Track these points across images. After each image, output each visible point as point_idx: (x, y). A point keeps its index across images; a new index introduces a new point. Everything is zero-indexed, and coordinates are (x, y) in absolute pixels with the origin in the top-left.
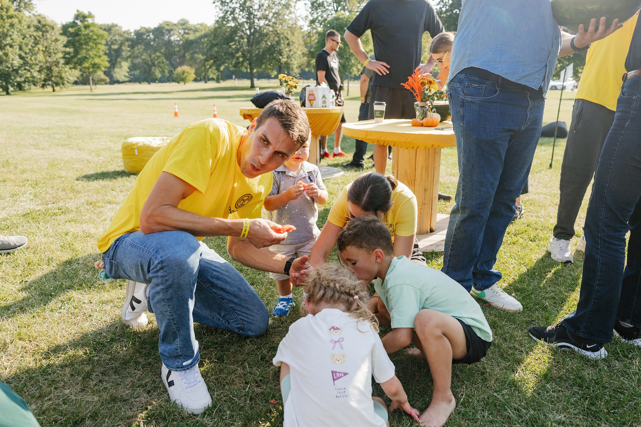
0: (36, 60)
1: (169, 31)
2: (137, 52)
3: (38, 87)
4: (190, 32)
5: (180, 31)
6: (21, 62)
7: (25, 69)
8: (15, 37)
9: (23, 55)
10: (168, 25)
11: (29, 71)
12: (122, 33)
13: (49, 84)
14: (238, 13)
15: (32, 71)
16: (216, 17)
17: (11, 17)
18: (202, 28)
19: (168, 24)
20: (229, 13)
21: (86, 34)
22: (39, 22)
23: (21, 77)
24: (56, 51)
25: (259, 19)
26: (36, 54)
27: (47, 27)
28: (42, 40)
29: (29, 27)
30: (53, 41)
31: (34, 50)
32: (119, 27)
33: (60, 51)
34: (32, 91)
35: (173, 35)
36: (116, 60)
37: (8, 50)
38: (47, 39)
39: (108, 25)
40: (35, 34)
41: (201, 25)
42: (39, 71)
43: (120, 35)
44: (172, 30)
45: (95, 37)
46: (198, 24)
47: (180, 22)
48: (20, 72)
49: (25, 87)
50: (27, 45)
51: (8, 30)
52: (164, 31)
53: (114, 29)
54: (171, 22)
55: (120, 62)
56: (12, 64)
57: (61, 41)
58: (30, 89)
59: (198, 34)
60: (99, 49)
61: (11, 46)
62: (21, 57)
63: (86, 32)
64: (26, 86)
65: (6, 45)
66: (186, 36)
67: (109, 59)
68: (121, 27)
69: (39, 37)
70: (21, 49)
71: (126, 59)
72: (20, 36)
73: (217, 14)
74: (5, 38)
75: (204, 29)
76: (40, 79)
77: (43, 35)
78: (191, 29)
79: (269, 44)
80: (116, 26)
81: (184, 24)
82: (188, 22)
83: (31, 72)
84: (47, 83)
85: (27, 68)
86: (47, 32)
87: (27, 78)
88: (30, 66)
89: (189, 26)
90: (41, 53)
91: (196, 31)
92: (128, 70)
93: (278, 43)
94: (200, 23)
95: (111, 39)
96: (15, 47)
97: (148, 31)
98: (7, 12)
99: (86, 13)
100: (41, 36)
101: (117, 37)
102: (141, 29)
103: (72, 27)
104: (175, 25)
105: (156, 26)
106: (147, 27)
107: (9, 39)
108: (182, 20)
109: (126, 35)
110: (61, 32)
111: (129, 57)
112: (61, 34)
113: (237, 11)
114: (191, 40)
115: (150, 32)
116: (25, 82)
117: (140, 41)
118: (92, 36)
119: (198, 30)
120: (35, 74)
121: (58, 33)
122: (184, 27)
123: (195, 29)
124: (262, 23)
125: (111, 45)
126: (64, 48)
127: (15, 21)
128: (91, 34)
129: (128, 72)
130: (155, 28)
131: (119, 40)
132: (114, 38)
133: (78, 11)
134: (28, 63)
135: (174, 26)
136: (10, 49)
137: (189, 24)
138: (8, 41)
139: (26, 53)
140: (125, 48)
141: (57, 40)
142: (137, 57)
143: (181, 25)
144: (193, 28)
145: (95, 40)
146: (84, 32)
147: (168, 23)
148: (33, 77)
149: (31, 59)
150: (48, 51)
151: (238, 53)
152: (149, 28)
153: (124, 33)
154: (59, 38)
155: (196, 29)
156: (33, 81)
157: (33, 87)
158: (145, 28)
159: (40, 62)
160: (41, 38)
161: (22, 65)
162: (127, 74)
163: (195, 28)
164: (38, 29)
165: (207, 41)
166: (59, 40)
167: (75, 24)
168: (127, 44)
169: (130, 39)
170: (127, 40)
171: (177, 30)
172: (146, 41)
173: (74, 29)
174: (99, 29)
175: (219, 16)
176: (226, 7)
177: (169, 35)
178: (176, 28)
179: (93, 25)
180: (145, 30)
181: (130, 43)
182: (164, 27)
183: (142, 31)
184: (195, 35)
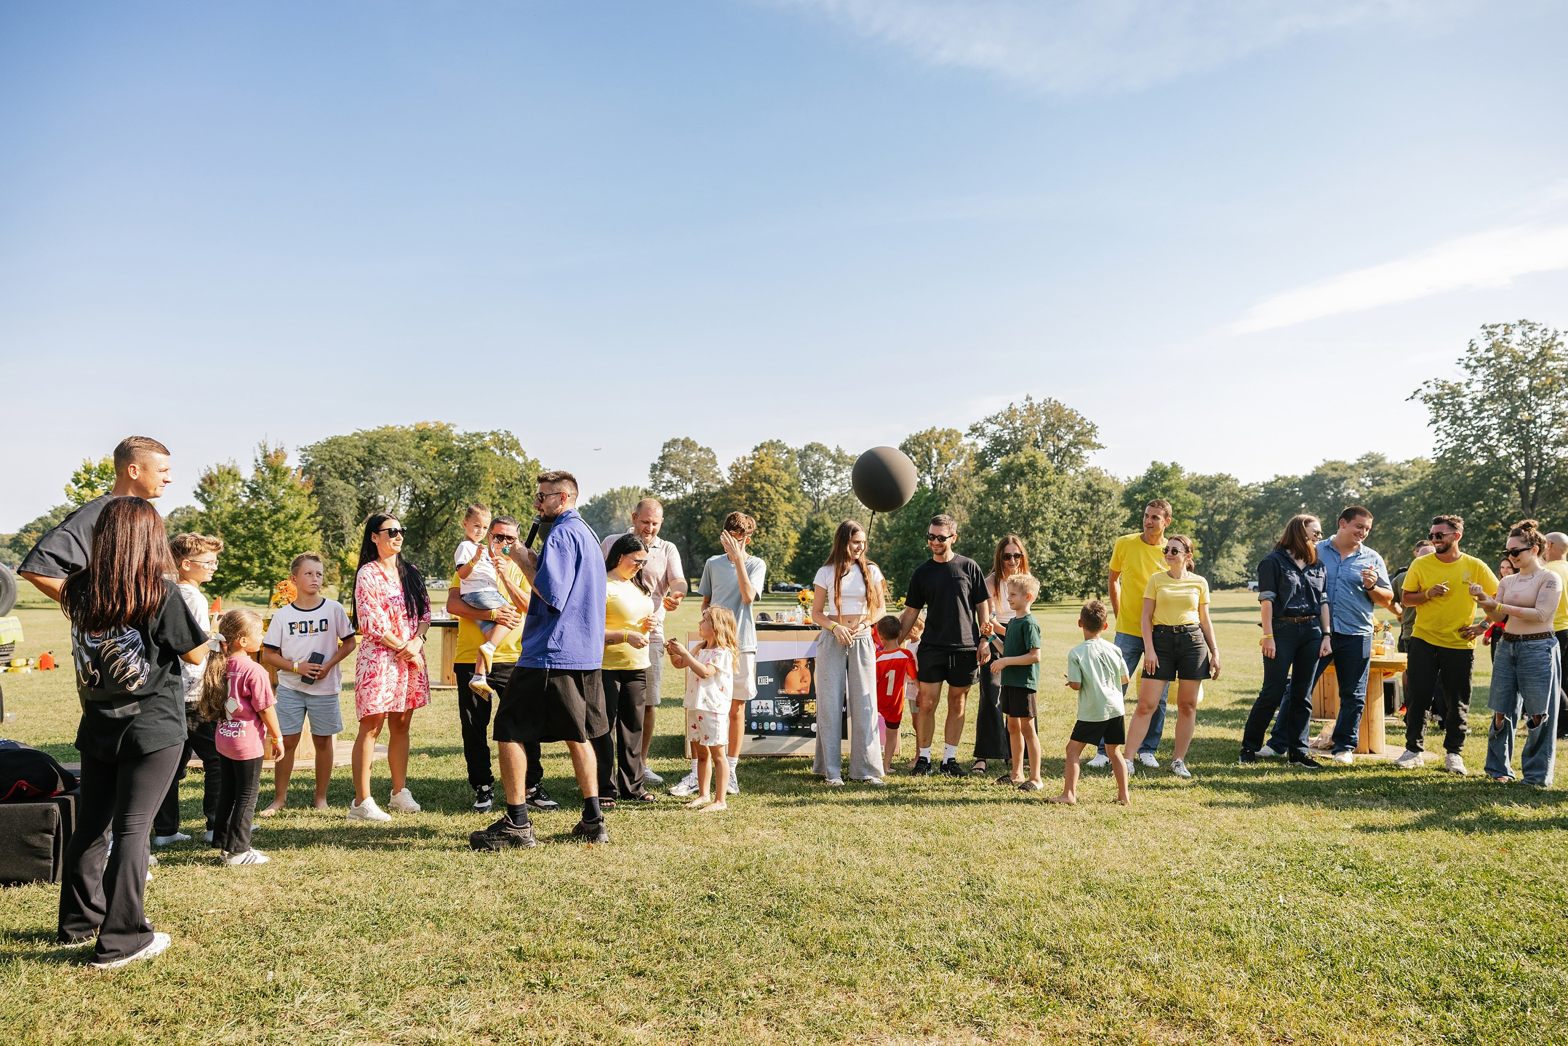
0: (1075, 551)
1: (1337, 482)
2: (1265, 525)
3: (1074, 596)
4: (1385, 480)
5: (1363, 480)
6: (1053, 554)
7: (1058, 567)
8: (1049, 515)
9: (1058, 543)
10: (1336, 470)
11: (1063, 569)
12: (1237, 492)
13: (1092, 591)
15: (1068, 569)
17: (1046, 484)
18: (1416, 469)
19: (1334, 466)
22: (1089, 486)
23: (1049, 580)
26: (1077, 542)
27: (1100, 493)
28: (1089, 517)
29: (1072, 496)
30: (1108, 517)
31: (1074, 534)
34: (1063, 603)
35: (1347, 488)
36: (1221, 543)
37: (1036, 536)
38: (1098, 514)
40: (1080, 506)
41: (1414, 462)
42: (1079, 570)
43: (1233, 495)
44: (1343, 479)
46: (1408, 462)
47: (1364, 461)
48: (1049, 571)
49: (1054, 596)
50: (1065, 527)
51: (1041, 505)
52: (1326, 482)
53: (1221, 486)
54: (1344, 463)
55: (1230, 547)
56: (1039, 559)
58: (1061, 599)
59: (1405, 484)
60: (1185, 527)
61: (1042, 530)
62: (1054, 547)
64: (1056, 595)
65: (1034, 529)
66: (1377, 489)
67: (1201, 546)
69: (1085, 511)
70: (1055, 533)
71: (1242, 541)
72: (1057, 512)
74: (1034, 519)
75: (1420, 471)
76: (1078, 583)
77: (1092, 508)
78: (1388, 475)
81: (1372, 465)
82: (1383, 459)
83: (1066, 572)
84: (1089, 590)
85: (1061, 564)
86: (1100, 502)
87: (1059, 581)
88: (1066, 562)
89: (1382, 468)
90: (1086, 538)
91: (1399, 476)
92: (1245, 561)
95: (1215, 503)
96: (1047, 532)
97: (1291, 483)
98: (1042, 478)
100: (1089, 510)
101: (1226, 501)
102: (1276, 481)
103: (1141, 492)
104: (1351, 467)
106: (1289, 476)
107: (1040, 518)
108: (1368, 456)
109: (1244, 495)
110: (1123, 501)
111: (1248, 536)
112: (1122, 505)
113: (1493, 433)
115: (1295, 485)
116: (1054, 587)
117: (1273, 505)
119: (1404, 476)
120: (1072, 575)
121: (1117, 503)
122: (1371, 470)
123: (1398, 474)
125: (1213, 515)
127: (1053, 489)
129: (1245, 566)
130: (1307, 478)
134: (1063, 556)
135: (1349, 470)
136: (1039, 535)
137: (1385, 464)
138: (1039, 522)
139: (1062, 541)
140: (1241, 519)
141: (1114, 515)
142: (1264, 536)
143: (1366, 468)
144: (1392, 471)
148: (1068, 580)
149: (1068, 550)
150: (1097, 534)
152: (1293, 477)
153: (1241, 491)
155: (1402, 473)
156: (1067, 587)
157: (1066, 596)
158: (1285, 479)
159: (1081, 554)
160: (1089, 513)
161: (1053, 560)
162: (1244, 570)
163: (1398, 470)
164: (1085, 498)
165: (1416, 500)
166: (1118, 515)
167: (1146, 487)
168: (1244, 511)
169: (1252, 501)
170: (1247, 504)
171: (1354, 478)
172: (1285, 503)
173: (1145, 495)
174: (1189, 493)
175: (1444, 447)
176: (1463, 429)
177: (1336, 490)
178: (1353, 474)
179: (1178, 485)
180: (1285, 483)
181: (1251, 509)
182: (1327, 474)
183: (1278, 484)
184: (1397, 486)
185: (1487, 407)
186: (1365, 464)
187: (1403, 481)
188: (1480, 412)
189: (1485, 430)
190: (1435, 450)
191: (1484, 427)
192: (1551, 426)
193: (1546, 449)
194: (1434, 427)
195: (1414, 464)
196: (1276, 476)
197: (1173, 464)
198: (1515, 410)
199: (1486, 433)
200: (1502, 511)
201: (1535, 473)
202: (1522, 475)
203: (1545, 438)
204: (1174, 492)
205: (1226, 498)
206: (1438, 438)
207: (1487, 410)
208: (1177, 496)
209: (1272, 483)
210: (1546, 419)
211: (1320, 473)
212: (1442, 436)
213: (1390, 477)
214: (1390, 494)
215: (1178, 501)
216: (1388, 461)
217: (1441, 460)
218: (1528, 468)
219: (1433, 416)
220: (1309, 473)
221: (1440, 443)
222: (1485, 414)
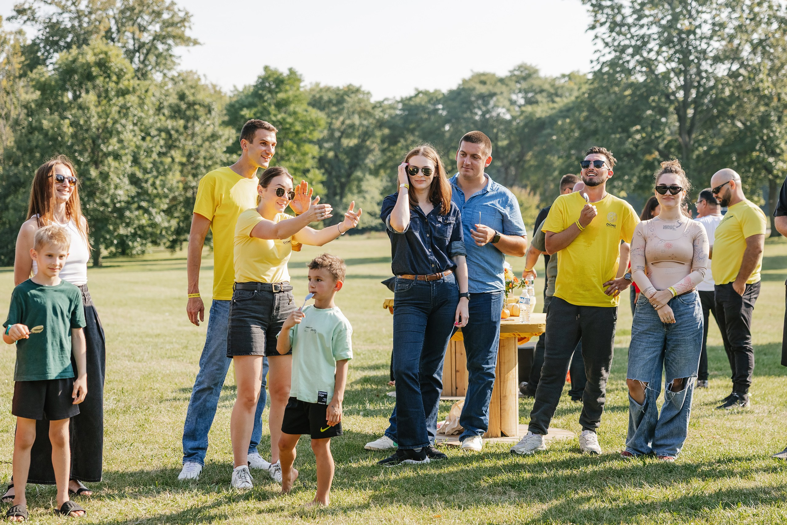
0: (163, 186)
1: (485, 98)
3: (162, 248)
4: (539, 97)
6: (133, 191)
7: (140, 208)
8: (127, 136)
9: (139, 174)
10: (483, 83)
11: (146, 211)
12: (369, 108)
13: (185, 240)
15: (153, 211)
17: (123, 93)
18: (572, 84)
19: (482, 79)
22: (182, 97)
23: (128, 225)
26: (165, 172)
27: (197, 107)
28: (182, 138)
29: (159, 109)
30: (207, 140)
31: (161, 163)
34: (147, 257)
35: (496, 106)
36: (349, 175)
37: (109, 166)
38: (193, 135)
40: (170, 124)
41: (570, 77)
42: (169, 212)
43: (365, 113)
44: (492, 95)
46: (564, 76)
47: (516, 73)
48: (127, 213)
49: (134, 248)
50: (149, 152)
51: (115, 122)
52: (473, 98)
53: (350, 100)
54: (494, 75)
55: (360, 180)
56: (113, 197)
58: (143, 252)
59: (560, 103)
60: (305, 154)
61: (117, 157)
62: (134, 180)
64: (137, 246)
65: (106, 155)
66: (529, 108)
67: (324, 178)
68: (370, 93)
69: (177, 131)
70: (136, 161)
71: (374, 173)
72: (138, 132)
74: (106, 141)
75: (576, 87)
76: (167, 229)
77: (186, 127)
78: (542, 91)
81: (525, 79)
82: (536, 71)
83: (150, 214)
84: (182, 237)
85: (144, 204)
86: (197, 118)
87: (141, 227)
88: (150, 201)
89: (535, 82)
90: (177, 168)
91: (555, 92)
95: (343, 123)
96: (124, 159)
97: (433, 98)
98: (117, 83)
100: (181, 129)
101: (356, 120)
102: (416, 96)
103: (250, 106)
104: (501, 80)
106: (431, 90)
107: (114, 140)
108: (521, 68)
109: (378, 113)
110: (226, 118)
111: (383, 166)
112: (225, 124)
113: (653, 44)
115: (438, 102)
116: (134, 235)
119: (559, 92)
120: (159, 219)
121: (218, 121)
122: (524, 85)
125: (340, 138)
127: (132, 99)
130: (451, 92)
131: (361, 125)
132: (348, 122)
134: (146, 192)
135: (499, 84)
136: (114, 164)
137: (539, 78)
138: (113, 145)
139: (145, 171)
140: (374, 145)
141: (214, 137)
143: (518, 82)
144: (547, 87)
148: (154, 225)
149: (153, 184)
150: (193, 163)
152: (436, 91)
153: (374, 107)
154: (220, 133)
155: (557, 89)
156: (152, 234)
157: (150, 247)
158: (426, 93)
159: (170, 190)
160: (181, 134)
161: (133, 198)
163: (553, 86)
164: (176, 113)
165: (571, 123)
166: (220, 137)
167: (256, 99)
168: (378, 133)
169: (388, 121)
170: (381, 124)
171: (505, 94)
172: (426, 125)
173: (254, 110)
174: (310, 108)
175: (602, 59)
176: (621, 37)
177: (484, 108)
178: (504, 88)
179: (297, 98)
180: (426, 98)
181: (386, 131)
182: (474, 89)
183: (417, 101)
185: (646, 12)
186: (518, 76)
187: (557, 99)
188: (640, 18)
189: (645, 41)
190: (592, 61)
191: (643, 36)
192: (711, 38)
193: (705, 66)
194: (592, 33)
197: (290, 70)
198: (675, 18)
199: (645, 44)
200: (659, 137)
201: (694, 93)
202: (681, 95)
204: (292, 107)
205: (357, 116)
206: (596, 47)
207: (646, 16)
208: (295, 113)
209: (411, 98)
211: (466, 87)
212: (601, 45)
213: (544, 94)
214: (544, 115)
216: (542, 74)
217: (598, 75)
218: (686, 88)
219: (591, 20)
220: (454, 87)
221: (598, 54)
222: (645, 21)
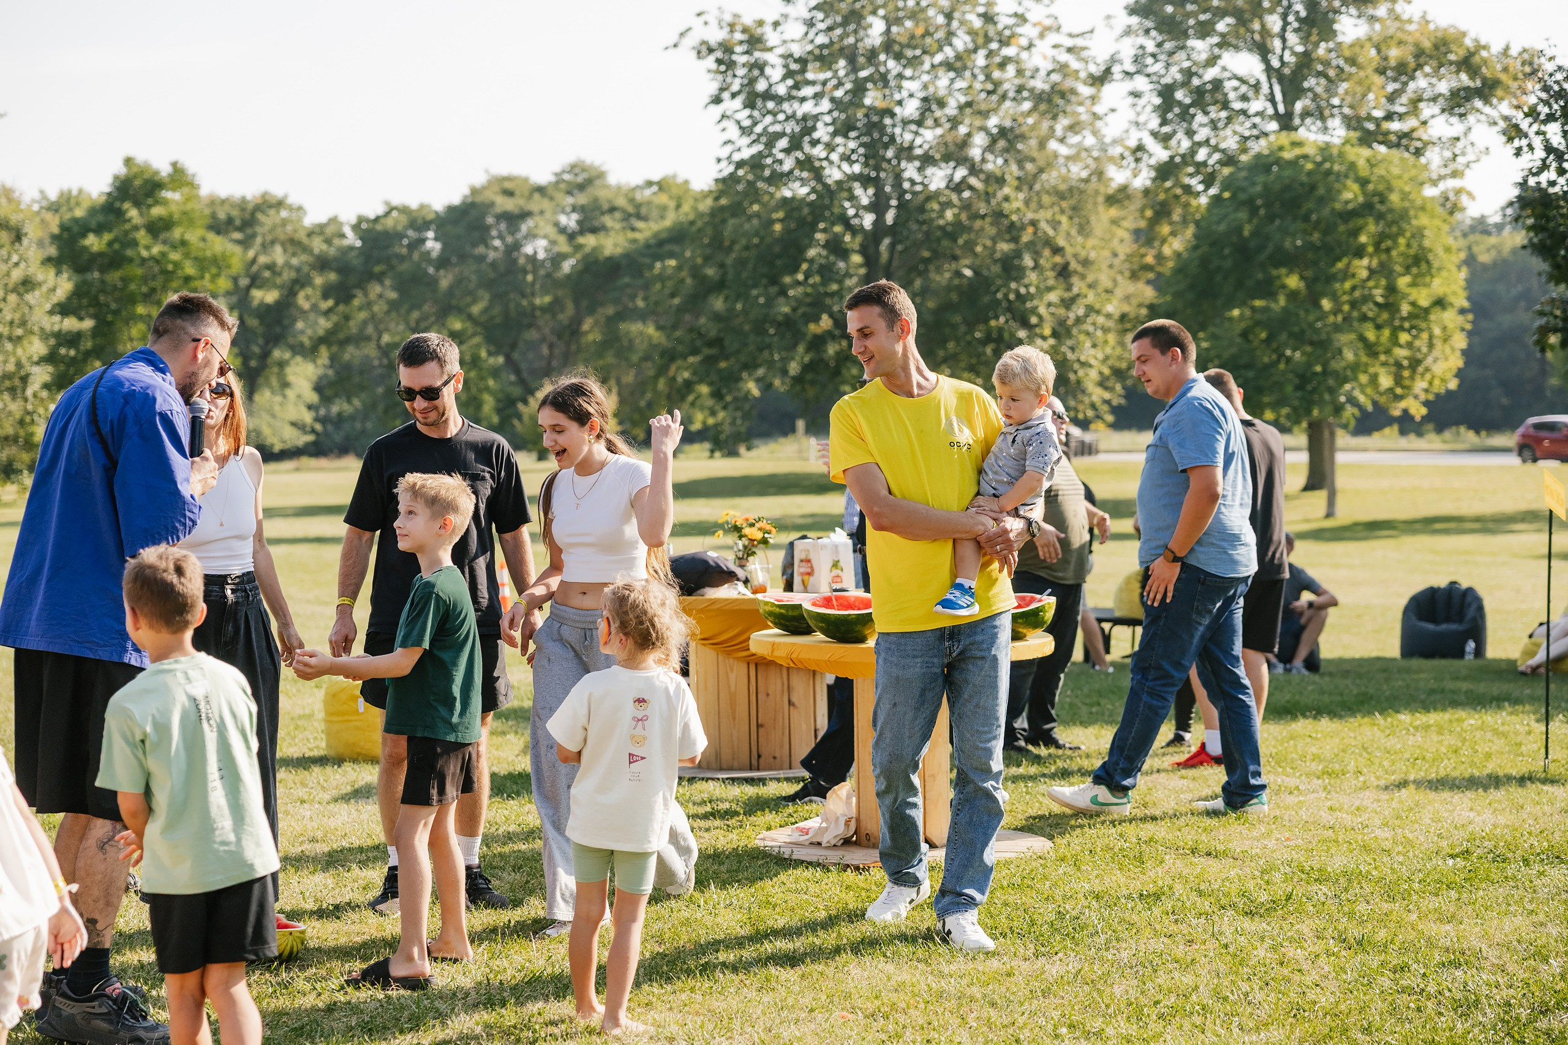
1: (513, 220)
2: (363, 315)
4: (608, 221)
5: (563, 220)
10: (509, 193)
12: (302, 236)
14: (826, 138)
16: (724, 164)
18: (663, 199)
19: (507, 187)
20: (783, 143)
21: (152, 258)
24: (19, 332)
25: (927, 160)
30: (14, 289)
32: (290, 208)
33: (36, 329)
35: (532, 236)
36: (265, 355)
39: (244, 200)
41: (662, 186)
43: (294, 244)
44: (524, 215)
45: (190, 270)
46: (650, 184)
47: (566, 177)
52: (490, 220)
53: (267, 221)
54: (526, 180)
55: (282, 365)
57: (44, 288)
59: (646, 231)
63: (156, 250)
66: (589, 241)
68: (300, 208)
71: (309, 352)
73: (725, 152)
75: (672, 204)
78: (612, 210)
79: (968, 273)
80: (280, 204)
81: (582, 187)
82: (601, 175)
89: (602, 194)
91: (635, 213)
92: (313, 398)
93: (1011, 268)
94: (656, 178)
95: (253, 262)
97: (418, 221)
99: (164, 169)
101: (278, 255)
102: (387, 214)
103: (100, 229)
104: (541, 190)
105: (456, 199)
106: (414, 205)
108: (574, 168)
109: (318, 245)
110: (52, 251)
111: (326, 338)
112: (50, 261)
113: (822, 132)
114: (609, 259)
115: (426, 225)
117: (378, 269)
118: (177, 264)
119: (644, 211)
121: (35, 257)
122: (582, 199)
123: (631, 209)
124: (937, 178)
125: (248, 288)
126: (57, 318)
128: (175, 256)
129: (310, 407)
130: (451, 209)
131: (288, 265)
132: (263, 259)
133: (128, 161)
135: (537, 196)
137: (607, 187)
140: (311, 300)
141: (27, 284)
142: (360, 339)
143: (569, 193)
144: (621, 202)
145: (188, 279)
146: (148, 248)
147: (508, 185)
151: (817, 319)
152: (422, 207)
153: (310, 234)
154: (40, 277)
155: (638, 206)
158: (404, 210)
162: (308, 417)
163: (632, 201)
165: (679, 268)
166: (40, 284)
167: (112, 217)
168: (319, 281)
169: (336, 259)
170: (322, 264)
171: (548, 215)
172: (404, 267)
173: (107, 237)
174: (211, 236)
175: (737, 157)
176: (769, 119)
177: (509, 239)
178: (545, 204)
179: (188, 218)
180: (404, 220)
181: (333, 276)
182: (492, 204)
183: (389, 223)
184: (631, 235)
185: (810, 76)
186: (568, 183)
187: (640, 224)
188: (797, 86)
189: (807, 125)
190: (719, 160)
191: (805, 118)
192: (920, 123)
193: (910, 171)
194: (717, 110)
195: (661, 189)
196: (387, 203)
197: (174, 165)
198: (859, 89)
199: (808, 130)
200: (833, 295)
201: (890, 217)
202: (868, 220)
203: (911, 148)
204: (177, 233)
205: (278, 249)
206: (726, 136)
207: (813, 83)
208: (184, 243)
209: (377, 219)
210: (911, 109)
211: (479, 199)
212: (733, 132)
213: (618, 215)
214: (619, 251)
215: (187, 255)
216: (612, 179)
217: (727, 183)
218: (878, 206)
219: (713, 87)
220: (456, 200)
221: (728, 149)
222: (808, 91)
